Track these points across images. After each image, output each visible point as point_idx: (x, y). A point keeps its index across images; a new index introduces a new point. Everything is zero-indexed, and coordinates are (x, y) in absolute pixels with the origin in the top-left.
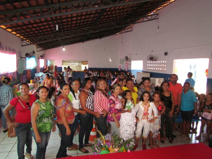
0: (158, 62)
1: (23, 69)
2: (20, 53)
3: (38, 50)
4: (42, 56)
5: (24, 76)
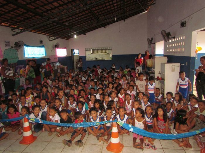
0: (176, 39)
1: (16, 58)
2: (9, 42)
3: (51, 39)
4: (57, 45)
5: (19, 66)
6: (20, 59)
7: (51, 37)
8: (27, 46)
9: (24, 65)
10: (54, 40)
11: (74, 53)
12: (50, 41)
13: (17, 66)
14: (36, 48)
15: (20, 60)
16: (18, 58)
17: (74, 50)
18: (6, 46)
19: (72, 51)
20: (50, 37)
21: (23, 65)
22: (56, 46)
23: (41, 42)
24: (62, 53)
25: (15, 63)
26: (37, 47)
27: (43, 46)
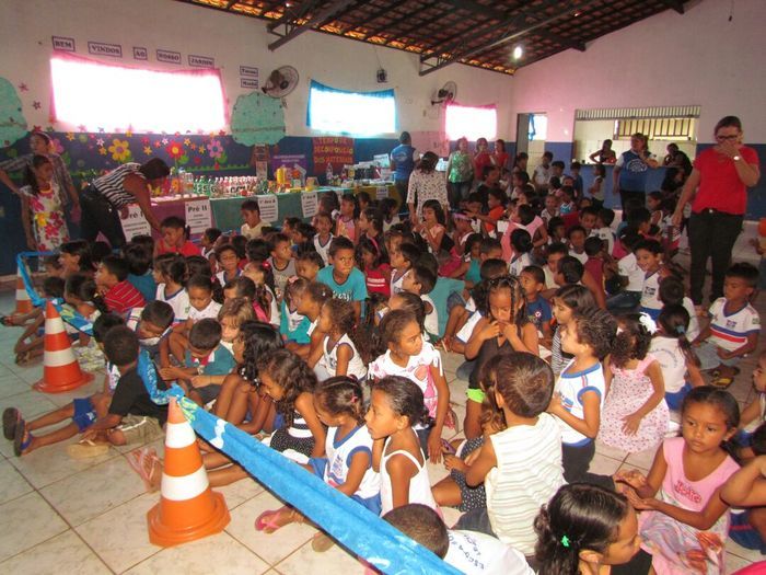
1: (276, 129)
2: (254, 72)
3: (426, 68)
4: (447, 92)
5: (285, 158)
6: (290, 133)
7: (428, 57)
8: (322, 87)
9: (302, 156)
10: (434, 68)
11: (531, 131)
13: (276, 157)
14: (361, 96)
15: (290, 137)
16: (284, 130)
18: (245, 83)
19: (523, 121)
20: (423, 60)
21: (302, 153)
22: (442, 93)
23: (382, 77)
24: (471, 123)
25: (270, 147)
27: (391, 92)
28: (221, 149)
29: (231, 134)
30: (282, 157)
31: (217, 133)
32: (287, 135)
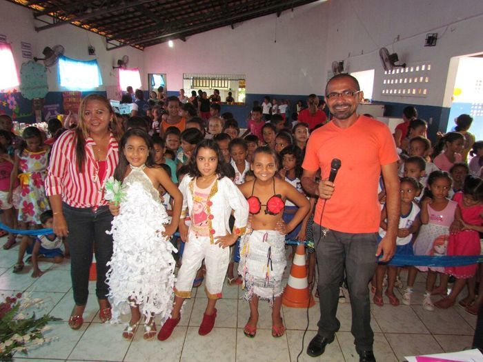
0: (409, 70)
1: (44, 87)
2: (29, 46)
3: (110, 46)
4: (123, 62)
5: (50, 107)
6: (50, 90)
7: (111, 39)
8: (65, 58)
9: (58, 106)
10: (117, 47)
12: (108, 49)
13: (45, 107)
16: (48, 88)
17: (154, 76)
18: (25, 54)
19: (150, 77)
20: (107, 40)
21: (57, 103)
22: (120, 62)
23: (91, 51)
24: (130, 79)
25: (42, 100)
26: (84, 62)
27: (95, 61)
28: (15, 103)
29: (20, 91)
30: (48, 106)
31: (12, 91)
32: (49, 91)
